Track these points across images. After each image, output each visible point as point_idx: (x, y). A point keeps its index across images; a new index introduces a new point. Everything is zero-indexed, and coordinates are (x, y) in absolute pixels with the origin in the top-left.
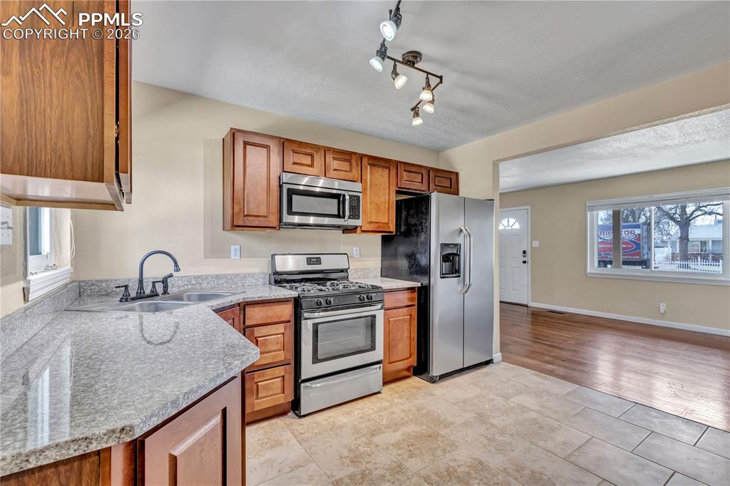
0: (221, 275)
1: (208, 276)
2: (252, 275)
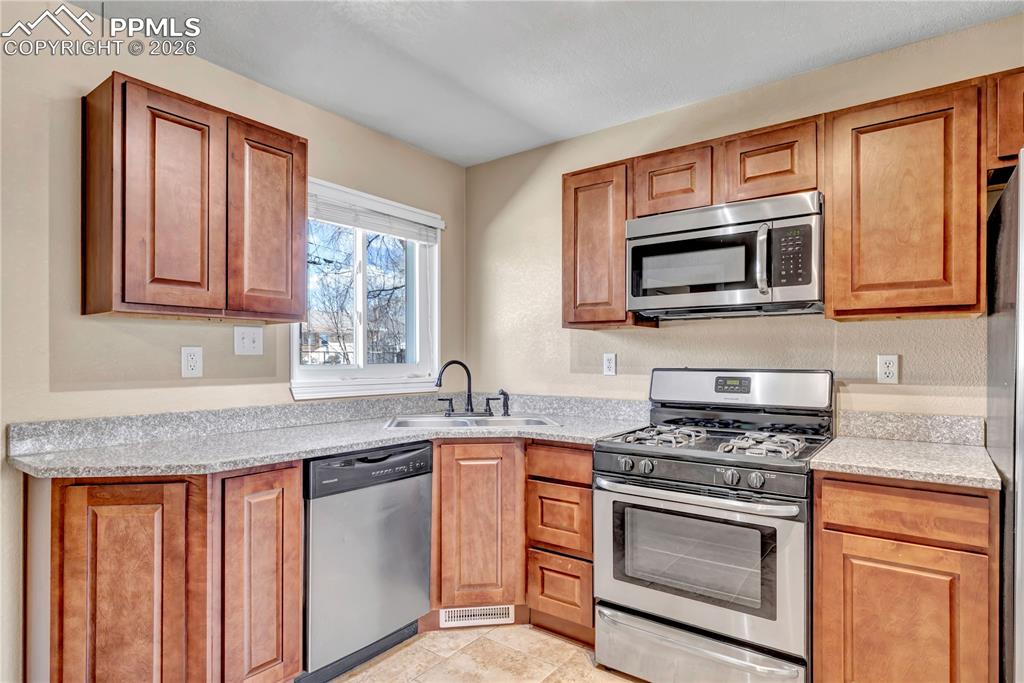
0: (587, 398)
1: (571, 398)
2: (630, 403)
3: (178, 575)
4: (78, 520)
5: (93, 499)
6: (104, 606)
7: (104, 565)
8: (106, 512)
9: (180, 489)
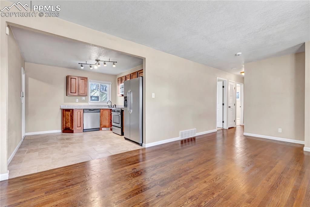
3: (71, 117)
4: (64, 112)
5: (65, 111)
6: (66, 120)
7: (66, 116)
8: (66, 112)
9: (71, 110)
